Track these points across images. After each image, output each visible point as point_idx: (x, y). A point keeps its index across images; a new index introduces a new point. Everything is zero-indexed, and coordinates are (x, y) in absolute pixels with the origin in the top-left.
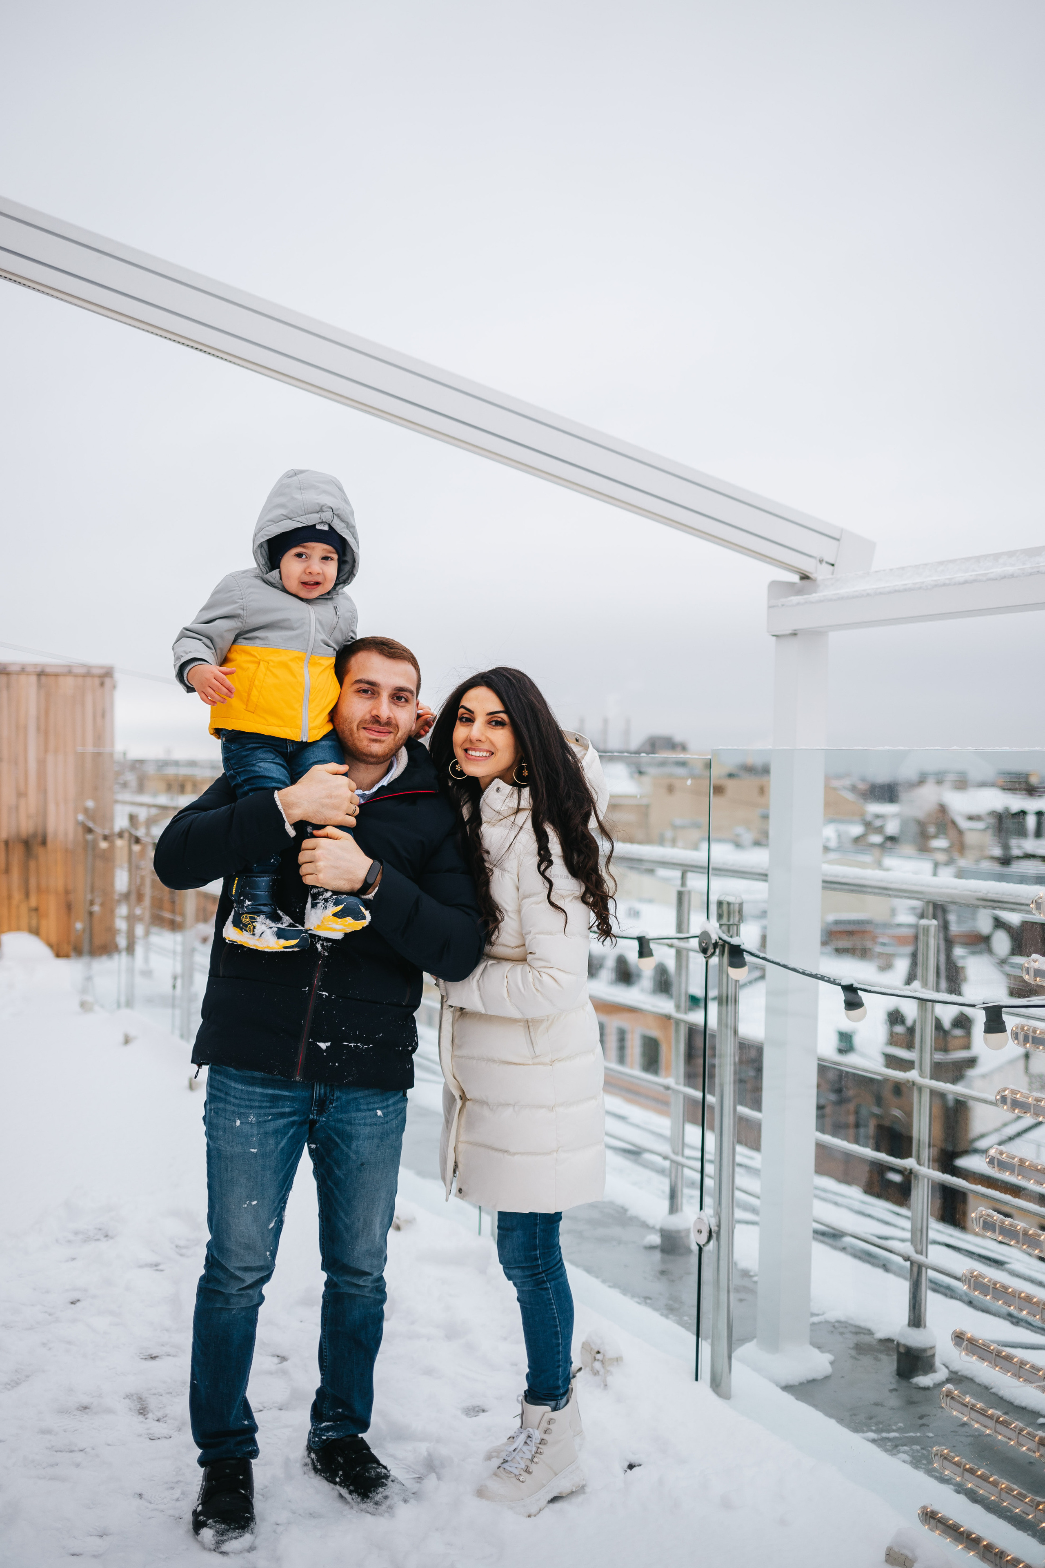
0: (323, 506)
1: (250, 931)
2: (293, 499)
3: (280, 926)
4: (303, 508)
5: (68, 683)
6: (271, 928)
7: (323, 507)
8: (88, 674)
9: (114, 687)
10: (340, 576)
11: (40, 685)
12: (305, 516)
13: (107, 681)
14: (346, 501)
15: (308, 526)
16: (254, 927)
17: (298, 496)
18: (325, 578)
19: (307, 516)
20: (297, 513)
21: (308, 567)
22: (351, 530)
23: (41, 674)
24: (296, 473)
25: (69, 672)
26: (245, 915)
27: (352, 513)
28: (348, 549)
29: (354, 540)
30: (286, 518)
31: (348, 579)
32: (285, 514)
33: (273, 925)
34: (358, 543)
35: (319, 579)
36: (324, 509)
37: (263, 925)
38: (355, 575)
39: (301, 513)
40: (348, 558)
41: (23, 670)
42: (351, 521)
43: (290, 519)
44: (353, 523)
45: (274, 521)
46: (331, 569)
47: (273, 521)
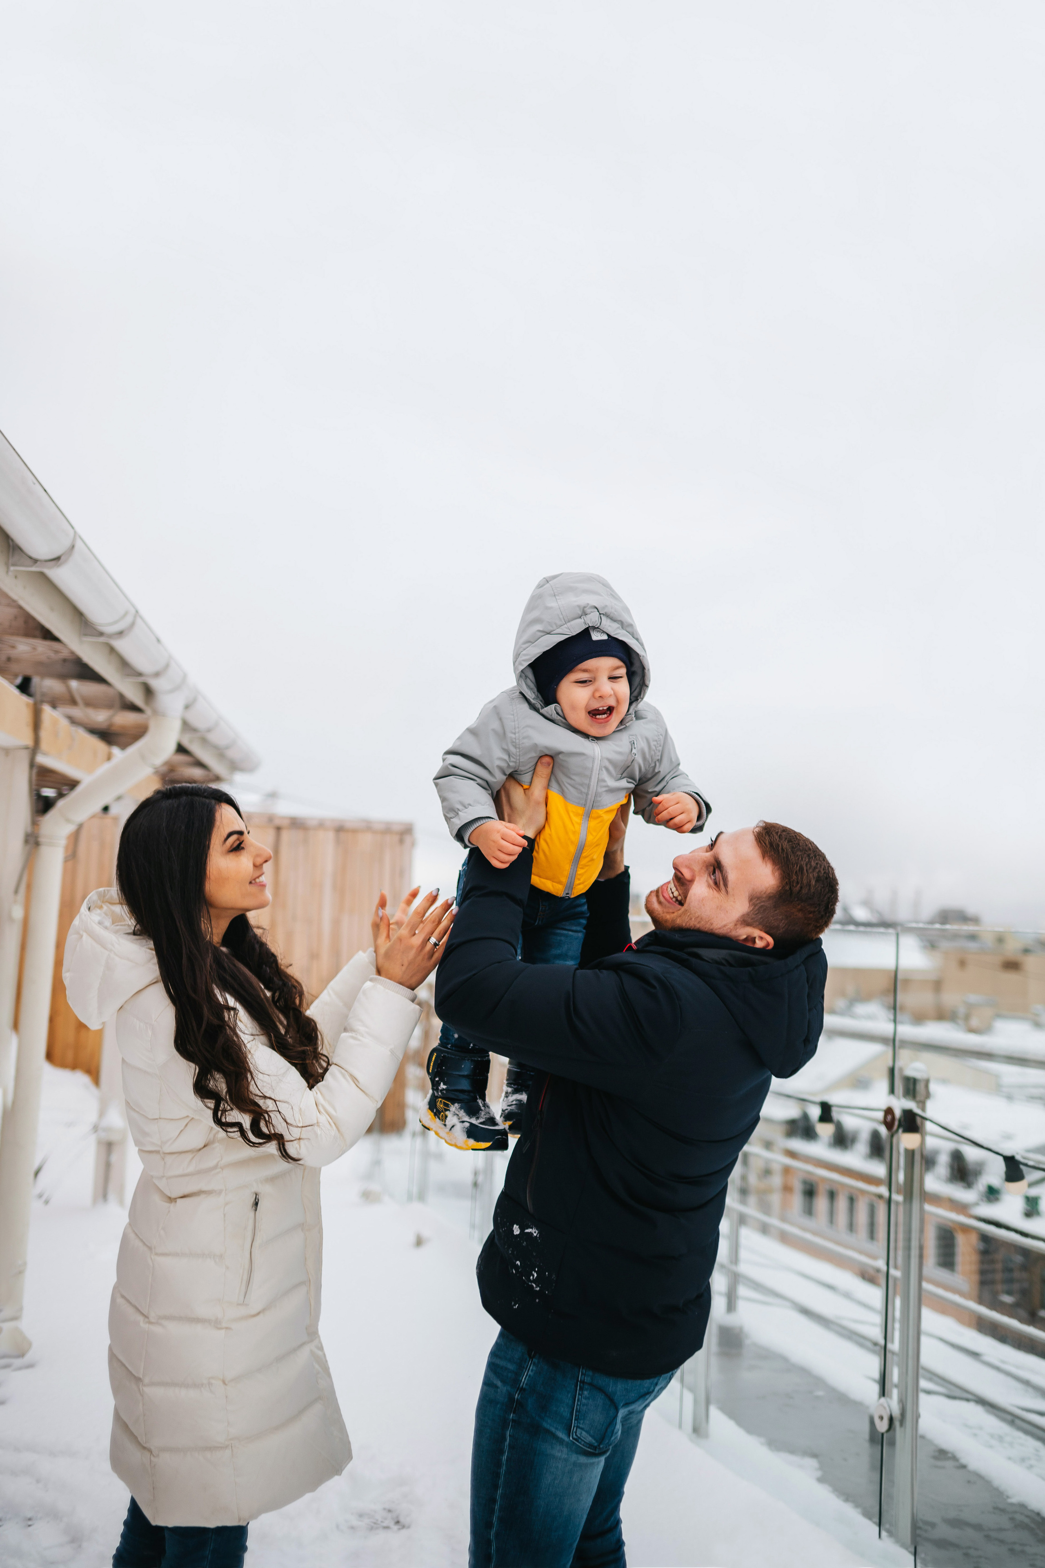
0: (585, 607)
1: (442, 1120)
2: (547, 608)
3: (474, 1121)
4: (561, 617)
5: (366, 841)
6: (463, 1122)
7: (585, 609)
8: (387, 830)
9: (413, 844)
10: (633, 690)
11: (338, 841)
12: (566, 625)
13: (408, 839)
14: (614, 595)
15: (573, 637)
16: (446, 1117)
17: (552, 603)
18: (618, 701)
19: (569, 624)
20: (555, 624)
21: (596, 690)
22: (628, 629)
23: (340, 829)
24: (547, 581)
25: (368, 827)
26: (440, 1099)
27: (627, 610)
28: (634, 656)
29: (635, 641)
30: (542, 634)
31: (640, 694)
32: (541, 629)
33: (466, 1118)
34: (642, 645)
35: (612, 702)
36: (588, 610)
37: (455, 1117)
38: (647, 687)
39: (559, 623)
40: (636, 668)
41: (321, 825)
42: (626, 618)
43: (549, 633)
44: (630, 621)
45: (531, 642)
46: (623, 688)
47: (529, 642)
